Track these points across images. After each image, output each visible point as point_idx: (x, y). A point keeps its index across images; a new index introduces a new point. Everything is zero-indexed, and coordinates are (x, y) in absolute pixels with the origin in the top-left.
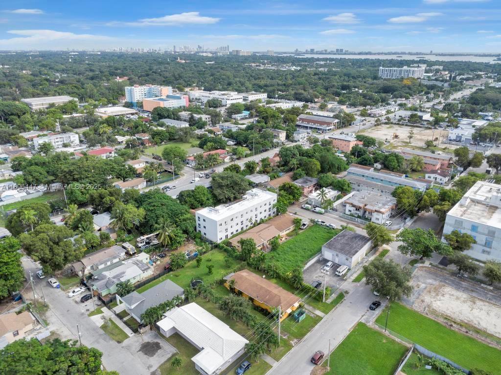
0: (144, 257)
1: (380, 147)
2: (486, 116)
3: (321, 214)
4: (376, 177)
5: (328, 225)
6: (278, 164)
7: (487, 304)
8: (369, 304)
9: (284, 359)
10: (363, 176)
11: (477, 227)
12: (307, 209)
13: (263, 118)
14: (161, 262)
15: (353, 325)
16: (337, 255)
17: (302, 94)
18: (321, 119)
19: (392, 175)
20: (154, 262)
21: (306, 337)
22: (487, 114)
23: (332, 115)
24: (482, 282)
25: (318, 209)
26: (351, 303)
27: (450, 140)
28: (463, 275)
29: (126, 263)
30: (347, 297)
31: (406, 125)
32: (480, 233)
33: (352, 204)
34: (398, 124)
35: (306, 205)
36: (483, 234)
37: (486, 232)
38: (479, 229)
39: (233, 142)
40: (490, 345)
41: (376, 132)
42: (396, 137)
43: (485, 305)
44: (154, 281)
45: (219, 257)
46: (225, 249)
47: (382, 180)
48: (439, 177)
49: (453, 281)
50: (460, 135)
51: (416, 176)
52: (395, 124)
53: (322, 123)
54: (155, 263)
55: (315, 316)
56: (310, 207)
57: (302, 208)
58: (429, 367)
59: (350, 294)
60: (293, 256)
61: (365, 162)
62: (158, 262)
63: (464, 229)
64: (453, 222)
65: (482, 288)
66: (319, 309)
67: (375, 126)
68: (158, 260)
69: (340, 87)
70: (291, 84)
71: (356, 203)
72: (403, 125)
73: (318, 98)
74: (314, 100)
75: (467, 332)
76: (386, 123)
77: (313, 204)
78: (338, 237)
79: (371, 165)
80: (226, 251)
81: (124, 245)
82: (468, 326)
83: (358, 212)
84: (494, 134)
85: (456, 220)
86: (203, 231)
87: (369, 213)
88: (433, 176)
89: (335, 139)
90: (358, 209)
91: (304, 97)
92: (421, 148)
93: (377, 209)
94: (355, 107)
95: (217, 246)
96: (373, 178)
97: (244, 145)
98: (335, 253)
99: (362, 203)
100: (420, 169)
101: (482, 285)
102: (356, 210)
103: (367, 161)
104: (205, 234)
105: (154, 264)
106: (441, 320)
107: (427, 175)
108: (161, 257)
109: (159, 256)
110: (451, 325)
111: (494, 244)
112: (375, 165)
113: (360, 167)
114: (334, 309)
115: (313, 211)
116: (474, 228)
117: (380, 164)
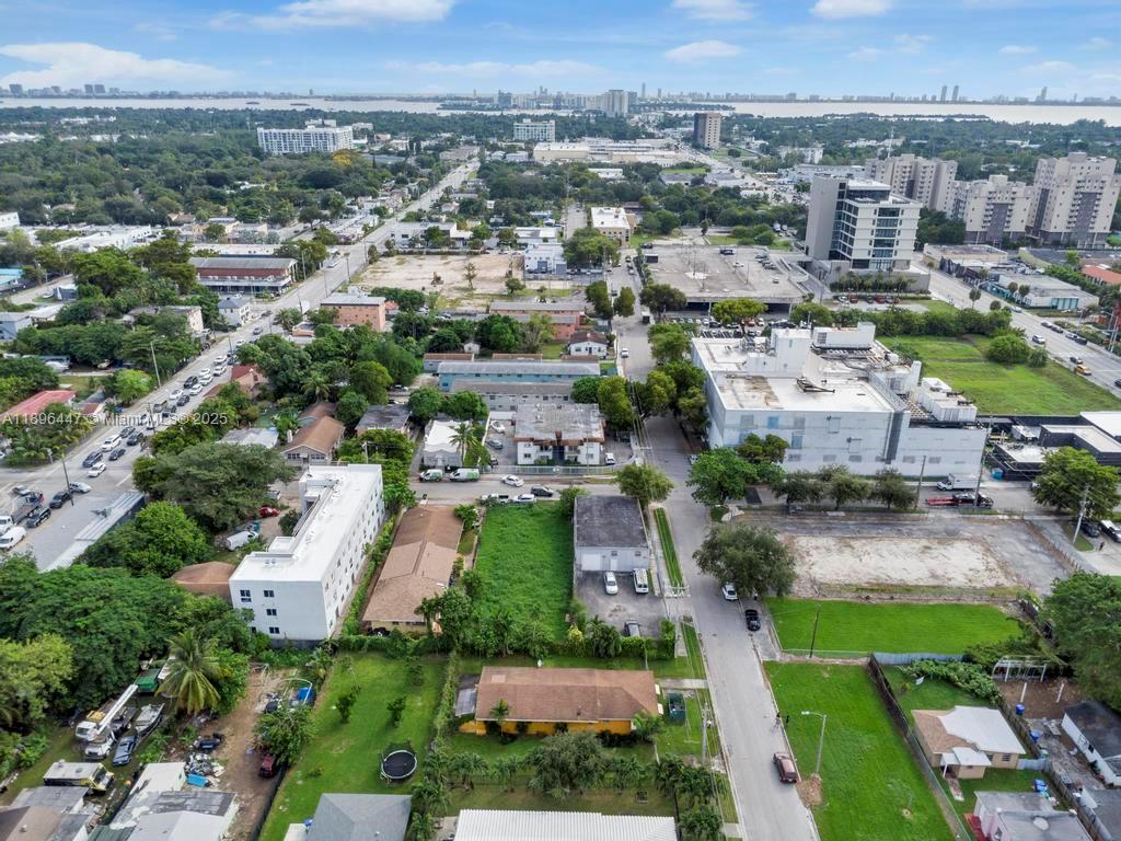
0: (163, 776)
1: (431, 307)
2: (544, 217)
3: (474, 480)
4: (506, 372)
5: (516, 499)
6: (257, 392)
7: (864, 541)
8: (741, 623)
9: (740, 809)
10: (478, 375)
11: (777, 419)
12: (437, 480)
13: (92, 281)
14: (224, 763)
15: (760, 673)
16: (614, 554)
17: (131, 205)
18: (251, 263)
19: (520, 361)
20: (206, 775)
21: (723, 742)
22: (542, 213)
24: (826, 509)
25: (464, 473)
26: (715, 635)
27: (530, 272)
28: (794, 508)
29: (130, 824)
30: (695, 624)
31: (428, 253)
32: (783, 428)
33: (532, 440)
34: (410, 253)
35: (429, 471)
36: (788, 428)
37: (791, 423)
38: (781, 422)
39: (61, 360)
40: (931, 603)
41: (385, 276)
42: (437, 280)
43: (864, 544)
44: (268, 824)
45: (369, 671)
46: (370, 646)
47: (520, 376)
48: (595, 346)
49: (793, 524)
50: (544, 259)
51: (551, 350)
52: (404, 253)
53: (263, 273)
54: (212, 774)
55: (693, 693)
56: (439, 472)
57: (421, 480)
58: (920, 681)
59: (694, 618)
60: (524, 593)
61: (442, 346)
62: (219, 769)
63: (757, 427)
64: (737, 421)
65: (834, 518)
66: (684, 676)
67: (371, 263)
68: (209, 763)
69: (205, 181)
70: (66, 182)
71: (538, 436)
72: (421, 253)
73: (177, 211)
74: (170, 219)
75: (892, 598)
76: (387, 255)
77: (440, 463)
78: (579, 516)
79: (457, 349)
80: (374, 648)
81: (52, 773)
82: (881, 588)
83: (545, 454)
84: (600, 249)
85: (742, 417)
86: (262, 624)
87: (570, 449)
88: (583, 345)
89: (340, 306)
90: (543, 446)
91: (139, 212)
92: (501, 296)
93: (585, 436)
94: (284, 226)
95: (337, 648)
96: (500, 375)
97: (104, 365)
98: (607, 551)
99: (547, 431)
100: (553, 338)
101: (830, 514)
102: (542, 449)
103: (448, 341)
104: (275, 630)
105: (210, 778)
106: (849, 597)
107: (573, 347)
108: (209, 751)
109: (200, 749)
110: (867, 598)
111: (806, 441)
112: (466, 347)
113: (448, 359)
114: (705, 663)
115: (453, 480)
116: (772, 422)
117: (477, 341)
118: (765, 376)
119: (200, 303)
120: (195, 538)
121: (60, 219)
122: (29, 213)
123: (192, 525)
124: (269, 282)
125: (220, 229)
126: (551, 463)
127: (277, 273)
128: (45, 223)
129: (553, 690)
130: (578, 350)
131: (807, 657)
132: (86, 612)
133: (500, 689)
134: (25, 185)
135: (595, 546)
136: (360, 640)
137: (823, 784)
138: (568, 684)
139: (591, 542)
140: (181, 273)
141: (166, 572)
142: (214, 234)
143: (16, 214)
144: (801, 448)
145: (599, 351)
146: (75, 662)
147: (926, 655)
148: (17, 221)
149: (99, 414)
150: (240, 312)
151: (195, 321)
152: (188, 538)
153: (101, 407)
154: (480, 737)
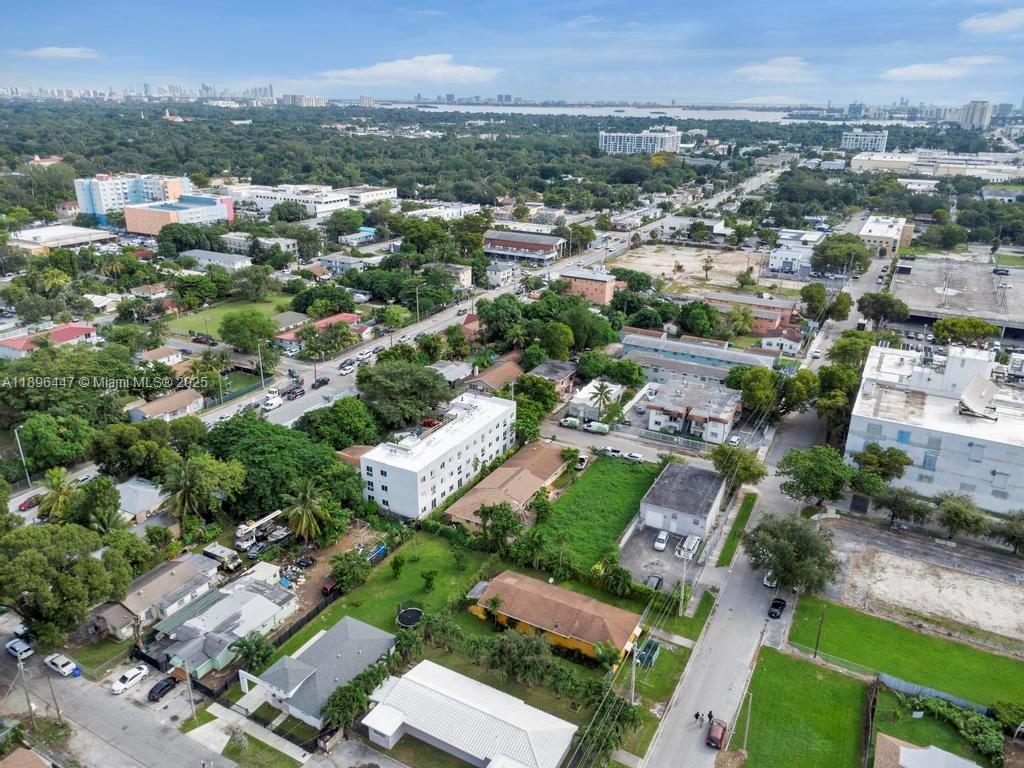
0: (266, 571)
1: (658, 290)
2: (817, 222)
3: (602, 434)
4: (681, 351)
5: (626, 456)
6: (478, 336)
7: (958, 575)
8: (764, 607)
9: (652, 749)
10: (656, 350)
11: (908, 434)
12: (572, 427)
13: (412, 241)
14: (307, 578)
15: (752, 655)
16: (674, 517)
17: (471, 188)
18: (530, 239)
19: (705, 345)
20: (292, 581)
21: (676, 695)
22: (819, 218)
23: (546, 229)
24: (936, 535)
25: (595, 426)
26: (731, 610)
27: (773, 270)
28: (899, 526)
29: (230, 592)
30: (719, 599)
31: (687, 245)
32: (914, 445)
33: (662, 409)
34: (672, 243)
35: (568, 419)
36: (921, 446)
37: (925, 441)
38: (913, 438)
39: (365, 294)
40: (996, 653)
41: (638, 261)
42: (679, 268)
43: (956, 578)
44: (309, 625)
45: (433, 551)
46: (441, 532)
47: (693, 357)
48: (787, 343)
49: (887, 541)
50: (790, 260)
51: (744, 341)
52: (666, 243)
53: (534, 247)
54: (296, 581)
55: (676, 647)
56: (577, 421)
57: (561, 425)
58: (918, 715)
59: (722, 591)
60: (584, 528)
61: (645, 323)
62: (302, 580)
63: (885, 438)
64: (864, 429)
65: (939, 546)
66: (677, 632)
67: (632, 248)
68: (298, 574)
69: (538, 173)
70: (440, 169)
71: (670, 407)
72: (681, 244)
73: (504, 195)
74: (497, 200)
75: (950, 635)
76: (650, 243)
77: (582, 415)
78: (663, 478)
79: (658, 327)
80: (444, 534)
81: (209, 549)
82: (941, 621)
83: (673, 424)
84: (849, 255)
85: (870, 425)
86: (379, 496)
87: (697, 424)
88: (775, 341)
89: (576, 278)
90: (673, 417)
91: (477, 194)
92: (730, 289)
93: (713, 415)
94: (580, 213)
95: (421, 527)
96: (675, 354)
97: (391, 301)
98: (669, 513)
99: (680, 405)
100: (750, 330)
101: (937, 541)
102: (671, 419)
103: (649, 319)
104: (385, 503)
105: (293, 584)
106: (899, 619)
107: (765, 341)
108: (301, 567)
109: (298, 565)
110: (920, 626)
111: (940, 463)
112: (666, 326)
113: (641, 333)
114: (704, 629)
115: (586, 431)
116: (903, 436)
117: (676, 323)
118: (926, 391)
119: (473, 264)
120: (367, 426)
121: (424, 195)
122: (404, 189)
123: (370, 418)
124: (536, 255)
125: (526, 211)
126: (677, 433)
127: (547, 248)
128: (413, 198)
129: (545, 602)
130: (769, 344)
131: (812, 656)
132: (263, 453)
133: (507, 589)
134: (413, 169)
135: (659, 505)
136: (438, 526)
137: (746, 761)
138: (561, 601)
139: (657, 501)
140: (472, 241)
141: (339, 445)
142: (520, 214)
143: (395, 189)
144: (934, 470)
145: (791, 348)
146: (246, 483)
147: (943, 695)
148: (395, 195)
149: (367, 334)
150: (501, 275)
151: (466, 277)
152: (361, 425)
153: (369, 329)
154: (480, 620)
